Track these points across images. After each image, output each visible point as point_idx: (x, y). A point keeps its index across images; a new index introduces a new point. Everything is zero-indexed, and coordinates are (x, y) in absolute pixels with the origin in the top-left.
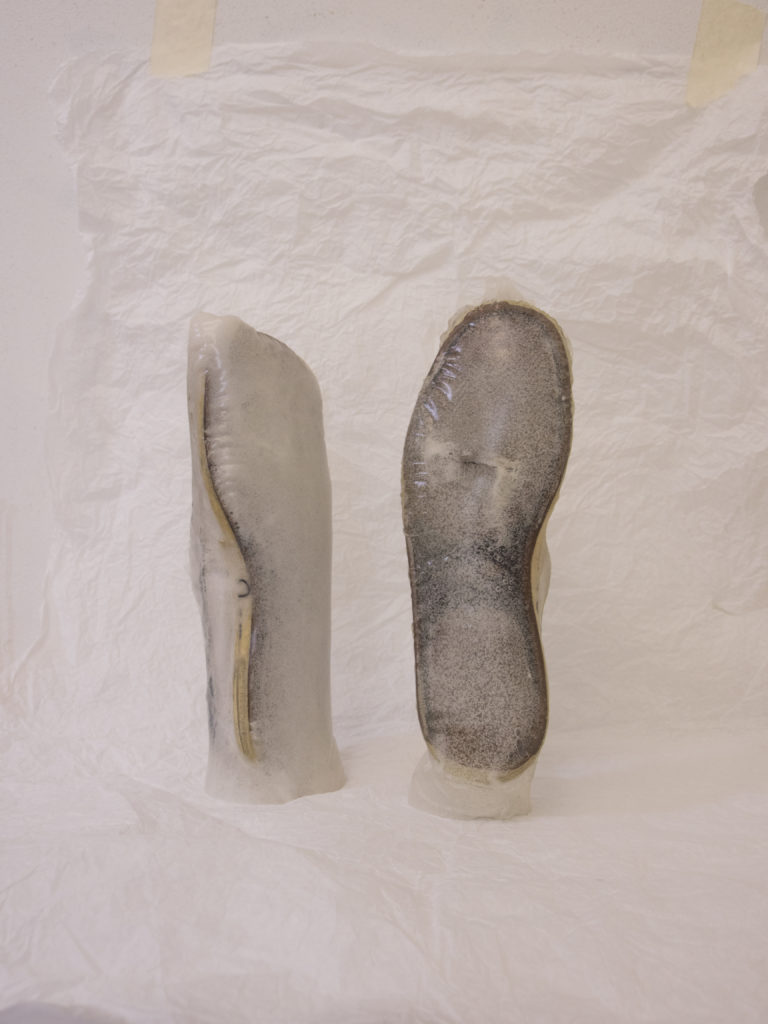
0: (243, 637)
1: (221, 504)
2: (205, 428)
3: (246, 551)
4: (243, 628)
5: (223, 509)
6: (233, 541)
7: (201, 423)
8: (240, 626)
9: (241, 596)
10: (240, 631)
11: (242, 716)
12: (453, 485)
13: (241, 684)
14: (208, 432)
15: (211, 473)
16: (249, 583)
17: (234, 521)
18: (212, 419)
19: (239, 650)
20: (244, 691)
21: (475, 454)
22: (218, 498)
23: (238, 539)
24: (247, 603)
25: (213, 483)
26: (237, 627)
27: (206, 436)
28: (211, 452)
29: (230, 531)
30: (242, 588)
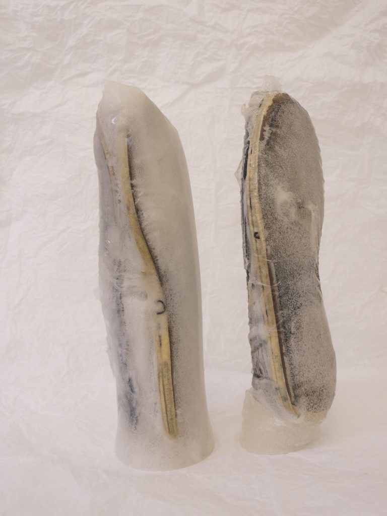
0: (163, 346)
1: (146, 242)
2: (131, 179)
3: (162, 278)
4: (162, 338)
5: (148, 246)
6: (153, 271)
7: (128, 175)
8: (160, 337)
9: (159, 313)
10: (160, 341)
11: (169, 406)
12: (296, 223)
13: (166, 382)
14: (134, 182)
15: (139, 217)
16: (165, 303)
17: (155, 254)
18: (136, 172)
19: (161, 356)
20: (168, 387)
21: (303, 201)
22: (144, 237)
23: (157, 269)
24: (163, 319)
25: (141, 225)
26: (157, 338)
27: (132, 186)
28: (138, 200)
29: (152, 263)
30: (160, 307)
